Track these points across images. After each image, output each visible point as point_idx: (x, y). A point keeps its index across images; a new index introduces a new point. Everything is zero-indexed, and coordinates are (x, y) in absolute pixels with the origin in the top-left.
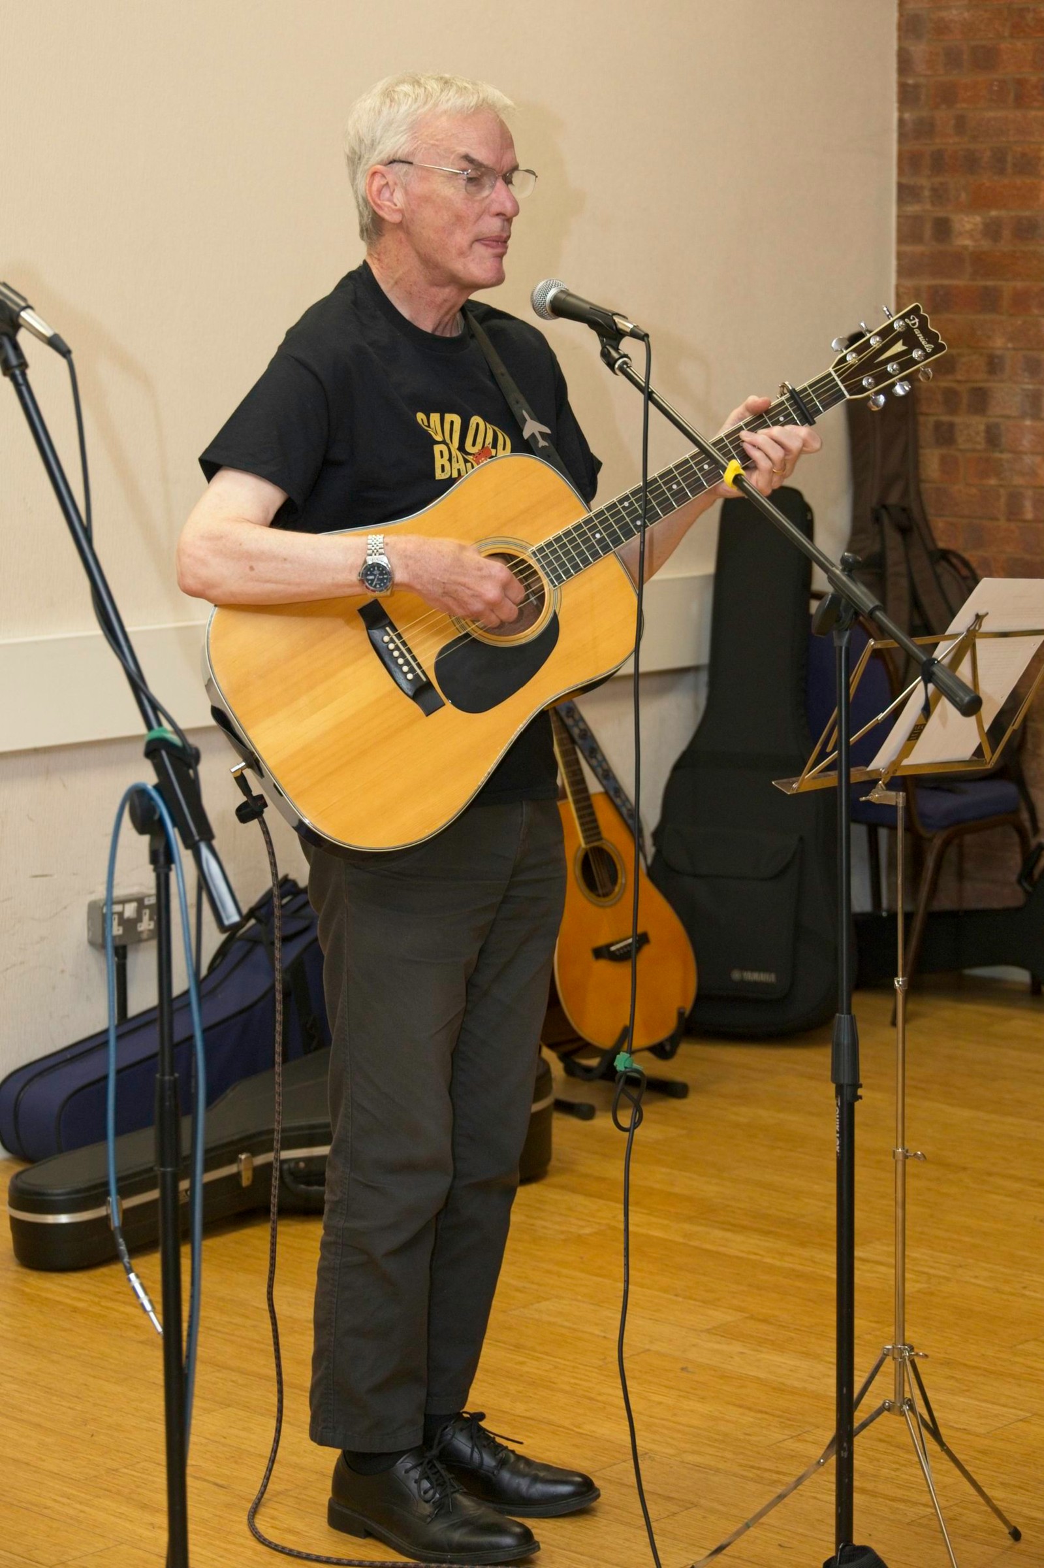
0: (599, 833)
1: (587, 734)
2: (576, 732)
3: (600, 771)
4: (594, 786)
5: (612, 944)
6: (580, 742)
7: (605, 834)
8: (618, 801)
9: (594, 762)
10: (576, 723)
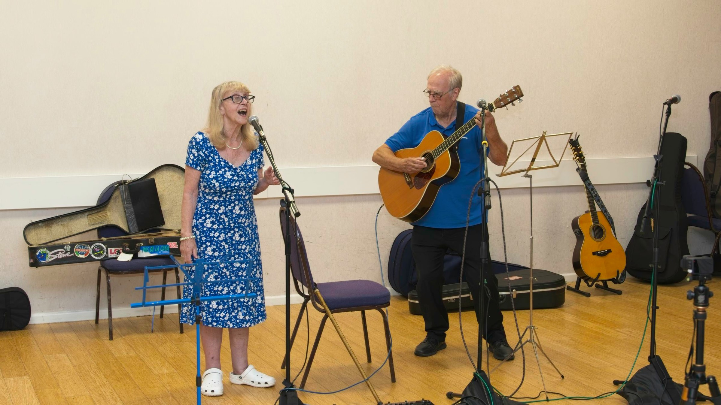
0: (599, 222)
1: (597, 196)
2: (594, 195)
3: (600, 205)
4: (598, 209)
5: (599, 252)
6: (595, 197)
7: (600, 222)
8: (605, 214)
9: (599, 203)
10: (594, 193)
